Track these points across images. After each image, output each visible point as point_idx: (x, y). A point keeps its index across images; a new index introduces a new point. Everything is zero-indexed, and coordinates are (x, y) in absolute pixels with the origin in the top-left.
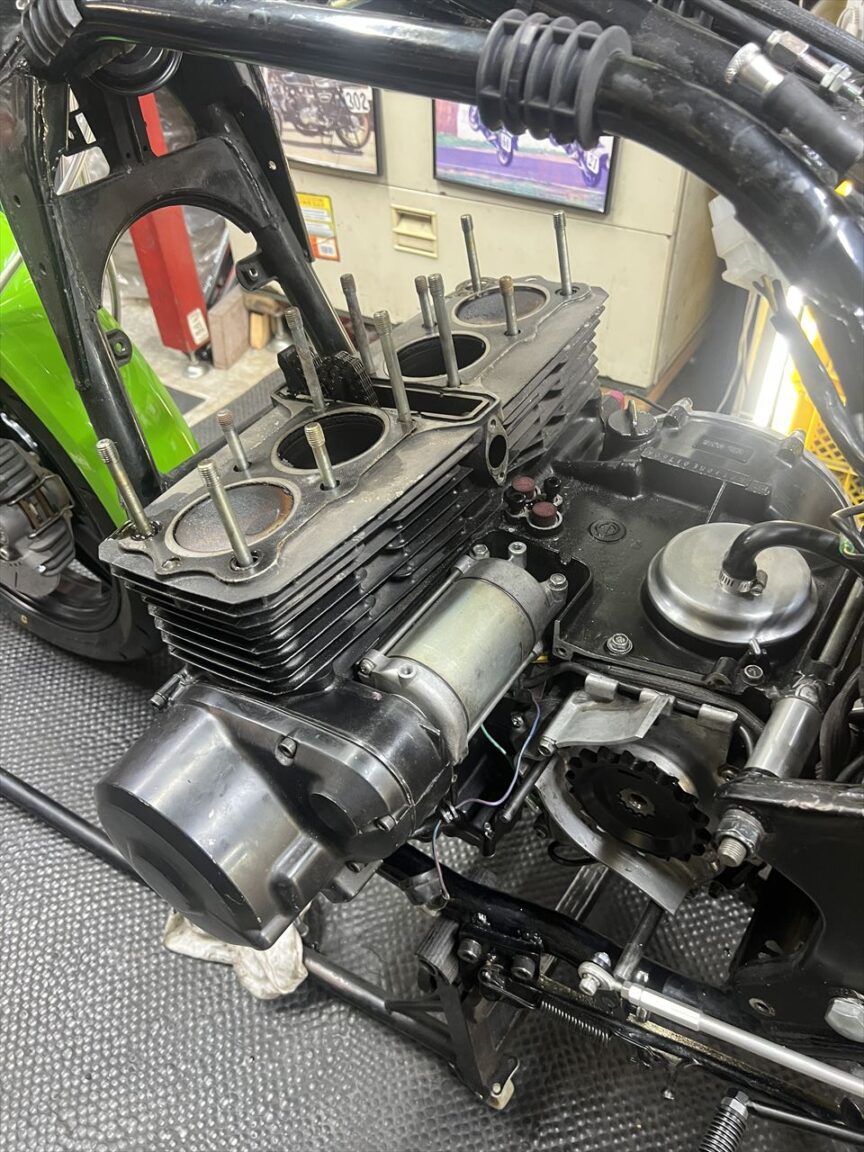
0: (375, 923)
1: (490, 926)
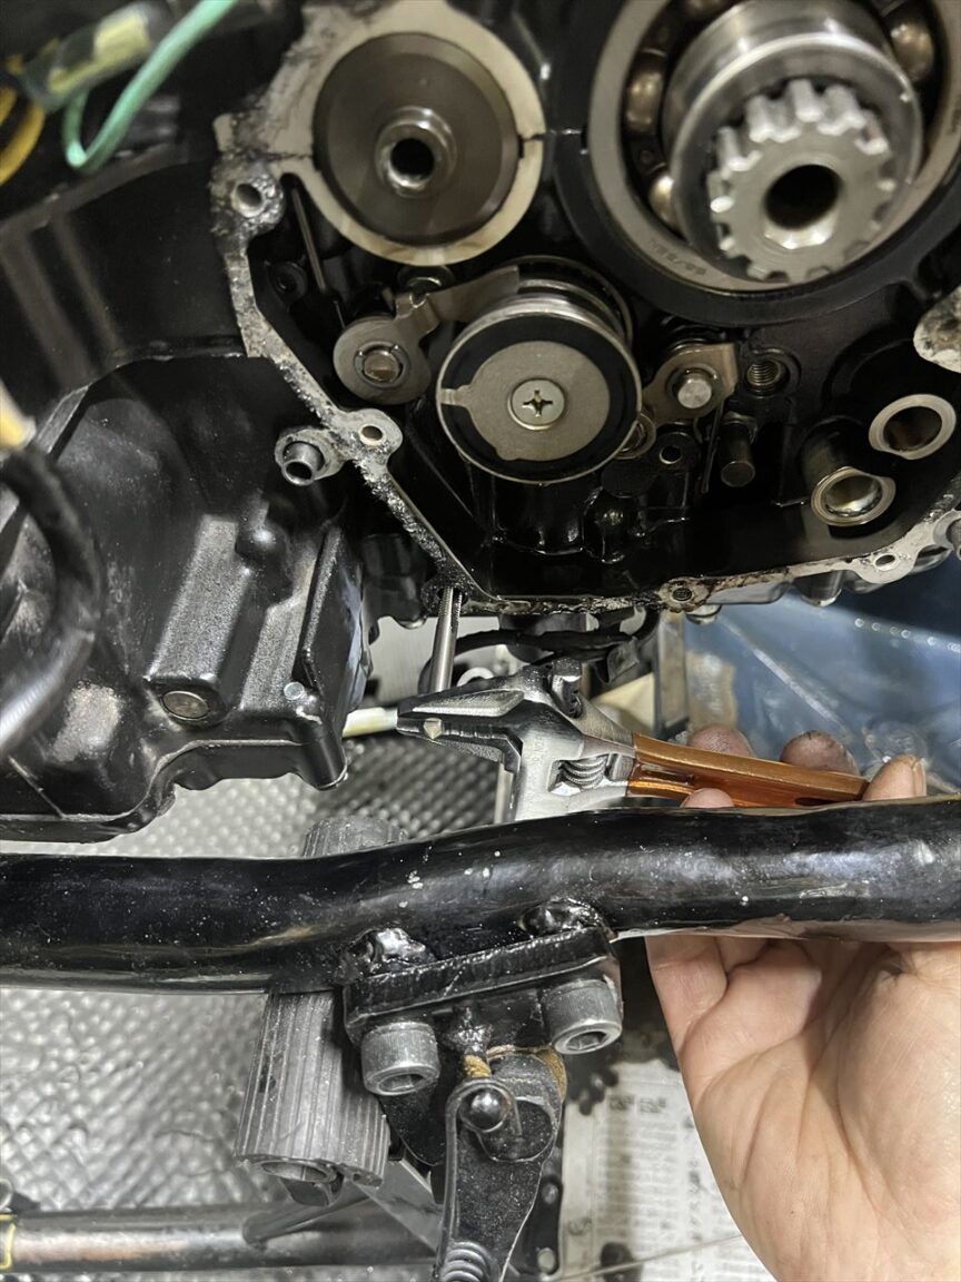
0: (163, 1077)
1: (427, 952)
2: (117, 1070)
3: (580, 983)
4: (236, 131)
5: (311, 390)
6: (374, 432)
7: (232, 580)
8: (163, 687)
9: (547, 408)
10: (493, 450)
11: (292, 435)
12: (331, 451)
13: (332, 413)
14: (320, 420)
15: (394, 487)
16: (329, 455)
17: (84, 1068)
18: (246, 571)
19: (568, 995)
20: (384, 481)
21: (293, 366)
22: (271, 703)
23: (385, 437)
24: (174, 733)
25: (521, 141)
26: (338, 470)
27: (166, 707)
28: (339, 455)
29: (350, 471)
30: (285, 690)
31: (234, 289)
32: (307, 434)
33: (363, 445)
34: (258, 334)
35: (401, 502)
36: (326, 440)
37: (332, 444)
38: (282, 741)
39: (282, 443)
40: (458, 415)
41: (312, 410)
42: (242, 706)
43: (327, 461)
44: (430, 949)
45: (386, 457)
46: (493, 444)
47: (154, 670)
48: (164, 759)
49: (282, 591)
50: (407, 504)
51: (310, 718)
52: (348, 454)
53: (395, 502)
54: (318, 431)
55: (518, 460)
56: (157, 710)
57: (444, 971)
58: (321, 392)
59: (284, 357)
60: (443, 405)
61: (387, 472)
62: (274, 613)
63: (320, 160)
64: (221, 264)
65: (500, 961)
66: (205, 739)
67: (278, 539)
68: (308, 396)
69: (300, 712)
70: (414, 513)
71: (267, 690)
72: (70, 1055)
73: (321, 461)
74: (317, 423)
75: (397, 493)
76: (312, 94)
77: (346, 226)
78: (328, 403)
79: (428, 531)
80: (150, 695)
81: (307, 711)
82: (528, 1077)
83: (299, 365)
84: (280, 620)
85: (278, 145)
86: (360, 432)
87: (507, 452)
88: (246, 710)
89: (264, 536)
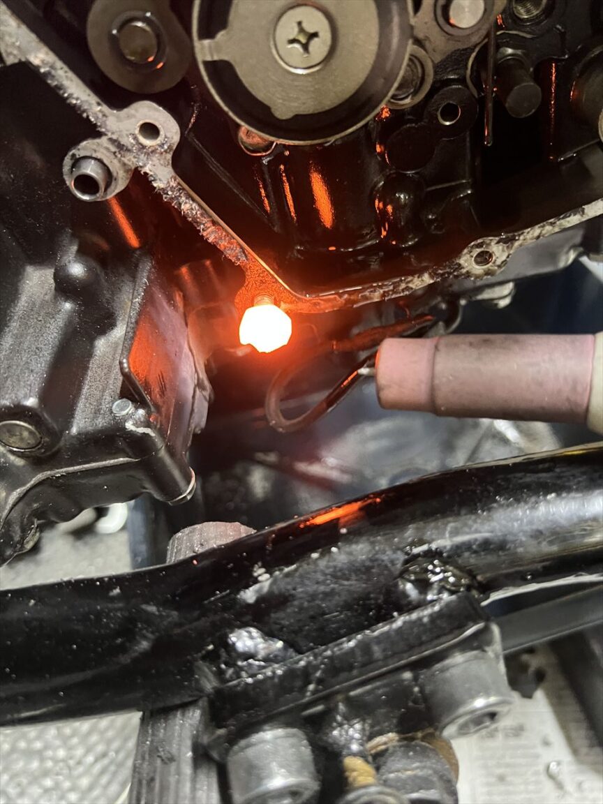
1: (285, 648)
2: (96, 761)
3: (458, 658)
5: (77, 92)
6: (151, 131)
7: (52, 316)
9: (315, 43)
10: (266, 109)
11: (73, 151)
12: (115, 161)
13: (104, 115)
14: (95, 126)
15: (184, 189)
16: (115, 166)
17: (71, 762)
18: (68, 306)
19: (448, 674)
20: (173, 184)
21: (52, 67)
22: (101, 422)
23: (162, 133)
24: (18, 467)
26: (128, 181)
27: (2, 442)
28: (124, 164)
29: (140, 179)
30: (114, 407)
32: (88, 148)
33: (144, 147)
34: (10, 35)
35: (194, 205)
36: (108, 149)
37: (115, 153)
38: (121, 459)
39: (67, 162)
40: (222, 71)
41: (85, 115)
42: (74, 430)
43: (115, 174)
44: (289, 644)
45: (169, 156)
46: (266, 102)
48: (15, 494)
49: (105, 322)
50: (199, 205)
51: (141, 430)
52: (131, 160)
53: (189, 206)
54: (97, 141)
55: (297, 117)
57: (305, 667)
58: (88, 91)
59: (41, 57)
60: (206, 63)
61: (173, 173)
62: (101, 345)
65: (365, 647)
66: (51, 469)
67: (89, 269)
68: (77, 99)
69: (129, 426)
70: (210, 217)
71: (97, 412)
72: (61, 753)
73: (109, 176)
74: (93, 131)
75: (189, 196)
78: (99, 104)
79: (228, 234)
81: (135, 424)
82: (417, 768)
83: (59, 64)
84: (108, 350)
86: (137, 132)
87: (283, 111)
88: (80, 433)
89: (77, 270)
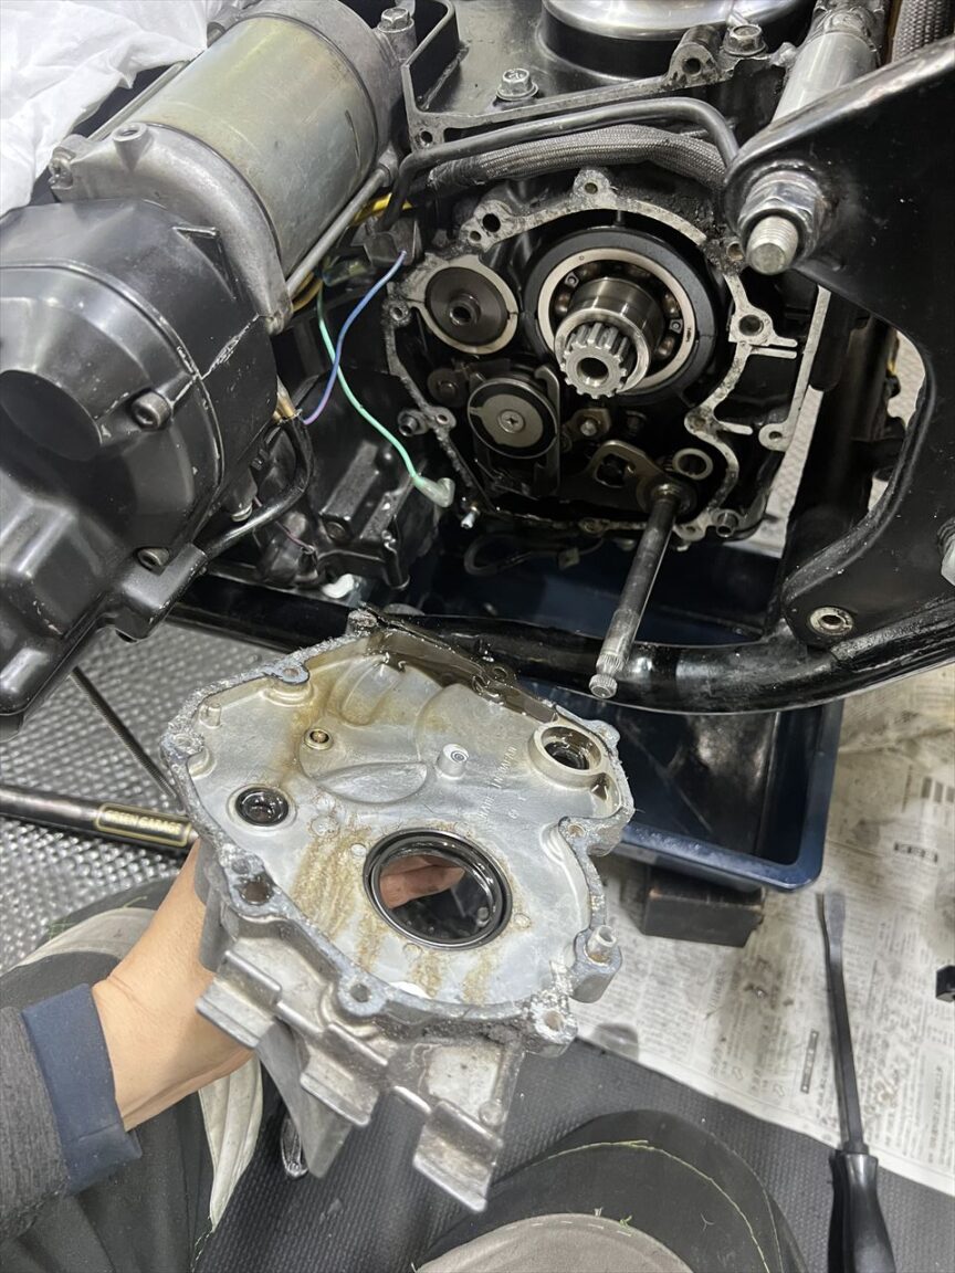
4: (395, 288)
5: (416, 393)
6: (444, 418)
7: (369, 475)
8: (327, 519)
9: (517, 425)
10: (493, 438)
11: (406, 412)
12: (424, 423)
13: (425, 405)
14: (420, 408)
15: (451, 445)
16: (422, 424)
18: (377, 472)
20: (447, 441)
21: (409, 383)
22: (374, 538)
23: (448, 421)
24: (328, 543)
25: (508, 313)
26: (426, 431)
27: (327, 530)
28: (427, 425)
29: (431, 434)
30: (382, 533)
31: (388, 346)
32: (414, 413)
33: (438, 423)
34: (396, 366)
35: (453, 452)
36: (421, 417)
37: (424, 420)
38: (377, 558)
39: (402, 414)
40: (477, 420)
41: (416, 402)
42: (361, 537)
43: (421, 427)
45: (448, 430)
46: (493, 436)
47: (324, 510)
48: (323, 555)
49: (393, 488)
50: (457, 454)
51: (391, 549)
52: (431, 425)
53: (450, 452)
54: (418, 412)
55: (504, 445)
56: (323, 530)
58: (421, 395)
59: (405, 378)
60: (470, 413)
61: (448, 437)
62: (388, 496)
63: (427, 304)
64: (383, 335)
66: (342, 549)
67: (395, 458)
68: (415, 396)
69: (387, 545)
70: (460, 459)
71: (374, 532)
73: (418, 426)
74: (418, 409)
75: (452, 448)
76: (426, 281)
77: (437, 332)
78: (424, 401)
80: (320, 522)
81: (390, 545)
83: (412, 382)
85: (412, 295)
86: (437, 417)
87: (499, 440)
88: (363, 539)
89: (389, 456)
